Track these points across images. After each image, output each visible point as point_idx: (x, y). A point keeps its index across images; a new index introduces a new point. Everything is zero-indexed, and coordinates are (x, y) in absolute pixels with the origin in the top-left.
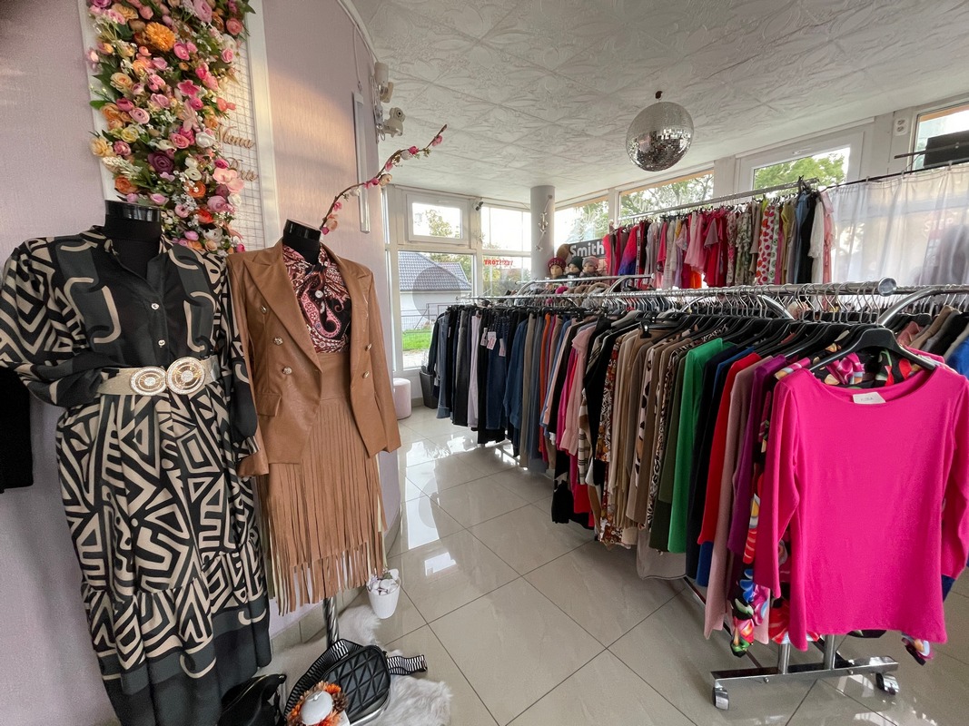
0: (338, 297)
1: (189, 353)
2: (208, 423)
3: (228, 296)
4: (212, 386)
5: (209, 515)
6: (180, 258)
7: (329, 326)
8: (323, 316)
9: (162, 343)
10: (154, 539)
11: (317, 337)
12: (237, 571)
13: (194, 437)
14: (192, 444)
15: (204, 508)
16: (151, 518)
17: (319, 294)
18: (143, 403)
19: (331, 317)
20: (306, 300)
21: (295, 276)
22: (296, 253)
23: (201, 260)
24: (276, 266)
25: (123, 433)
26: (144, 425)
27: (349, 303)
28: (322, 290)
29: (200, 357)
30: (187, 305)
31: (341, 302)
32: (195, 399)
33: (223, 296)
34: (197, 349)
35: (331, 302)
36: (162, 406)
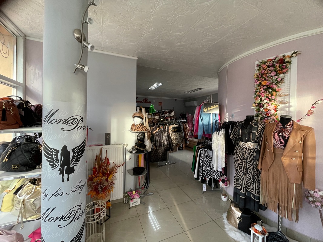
9: (246, 139)
13: (248, 156)
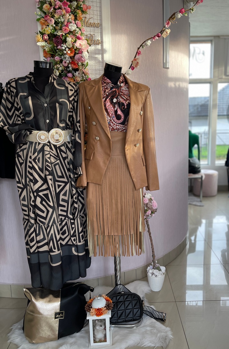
0: (124, 102)
1: (58, 127)
2: (64, 159)
3: (77, 102)
4: (67, 143)
5: (63, 200)
6: (58, 84)
7: (118, 117)
8: (116, 112)
9: (48, 121)
10: (41, 203)
11: (112, 123)
12: (72, 228)
13: (58, 164)
14: (57, 167)
15: (61, 197)
16: (41, 194)
17: (115, 100)
18: (41, 146)
19: (119, 112)
20: (108, 103)
21: (105, 91)
22: (108, 80)
23: (67, 85)
24: (97, 87)
25: (33, 157)
26: (40, 155)
27: (129, 105)
28: (117, 98)
29: (63, 129)
30: (57, 105)
31: (125, 104)
32: (59, 147)
33: (75, 102)
34: (61, 125)
35: (120, 104)
36: (47, 148)
